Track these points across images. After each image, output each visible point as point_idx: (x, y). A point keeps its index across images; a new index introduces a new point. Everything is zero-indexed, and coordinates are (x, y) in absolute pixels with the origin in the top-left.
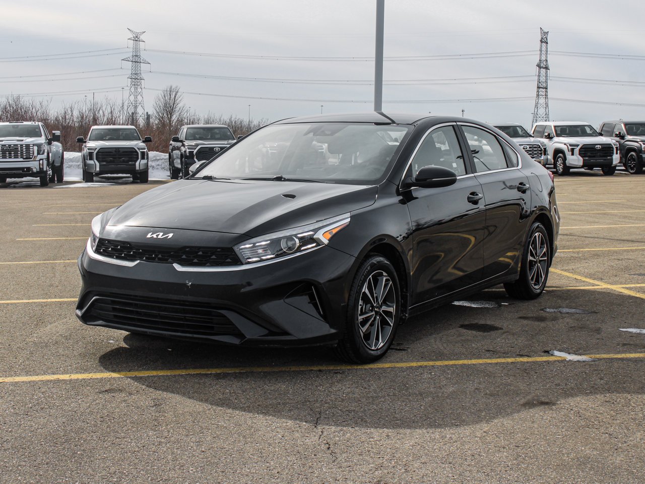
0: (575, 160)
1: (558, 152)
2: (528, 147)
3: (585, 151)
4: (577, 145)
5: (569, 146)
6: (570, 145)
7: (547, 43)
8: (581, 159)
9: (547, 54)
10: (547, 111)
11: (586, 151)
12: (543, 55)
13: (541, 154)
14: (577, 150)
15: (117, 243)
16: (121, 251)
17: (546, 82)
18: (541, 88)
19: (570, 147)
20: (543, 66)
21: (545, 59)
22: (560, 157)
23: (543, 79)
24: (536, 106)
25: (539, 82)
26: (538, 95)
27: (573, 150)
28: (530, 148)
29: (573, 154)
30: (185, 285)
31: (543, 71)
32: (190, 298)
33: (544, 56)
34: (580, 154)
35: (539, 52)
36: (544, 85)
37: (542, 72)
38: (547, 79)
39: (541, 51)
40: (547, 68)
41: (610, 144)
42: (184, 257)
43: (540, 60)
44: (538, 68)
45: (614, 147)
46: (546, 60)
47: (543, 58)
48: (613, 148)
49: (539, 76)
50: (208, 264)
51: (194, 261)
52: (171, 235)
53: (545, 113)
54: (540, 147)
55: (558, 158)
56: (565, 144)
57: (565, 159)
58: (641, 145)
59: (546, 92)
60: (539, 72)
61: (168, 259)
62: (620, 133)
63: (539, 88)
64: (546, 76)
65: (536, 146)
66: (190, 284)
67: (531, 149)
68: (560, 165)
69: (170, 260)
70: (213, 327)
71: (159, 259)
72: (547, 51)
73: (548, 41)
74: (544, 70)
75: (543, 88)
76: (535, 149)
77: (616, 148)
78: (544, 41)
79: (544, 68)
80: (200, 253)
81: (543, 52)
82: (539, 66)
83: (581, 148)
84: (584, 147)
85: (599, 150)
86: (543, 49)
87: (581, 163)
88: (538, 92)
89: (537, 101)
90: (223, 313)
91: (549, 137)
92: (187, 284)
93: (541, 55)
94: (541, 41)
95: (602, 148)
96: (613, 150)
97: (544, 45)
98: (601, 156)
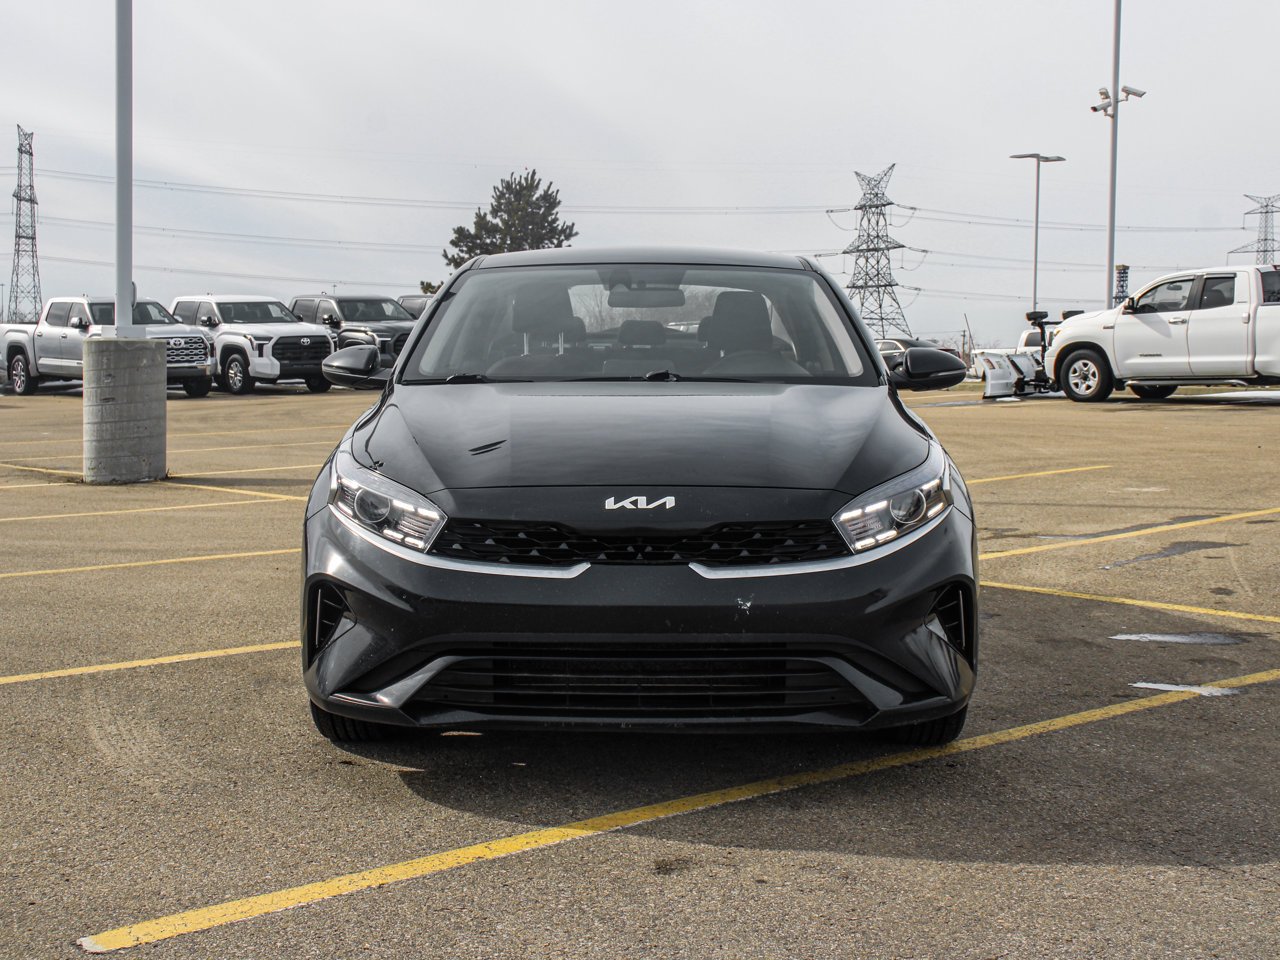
0: (266, 365)
1: (230, 350)
2: (182, 341)
3: (282, 349)
4: (269, 339)
5: (253, 340)
6: (257, 338)
7: (31, 154)
8: (277, 363)
9: (31, 174)
10: (37, 281)
11: (286, 348)
12: (23, 176)
13: (205, 354)
14: (268, 348)
15: (516, 528)
16: (528, 544)
17: (33, 227)
18: (24, 237)
19: (255, 342)
20: (25, 196)
21: (28, 184)
22: (234, 360)
23: (26, 221)
24: (15, 270)
25: (19, 226)
26: (18, 251)
27: (260, 348)
28: (186, 343)
29: (261, 355)
30: (736, 609)
31: (26, 206)
32: (746, 637)
33: (27, 179)
34: (273, 355)
35: (16, 171)
36: (29, 232)
37: (23, 208)
38: (33, 221)
39: (20, 167)
40: (32, 201)
41: (325, 336)
42: (715, 546)
43: (19, 186)
44: (15, 200)
45: (332, 341)
46: (32, 187)
47: (26, 182)
48: (329, 342)
49: (18, 215)
50: (775, 560)
51: (742, 554)
52: (670, 502)
53: (32, 284)
54: (203, 342)
55: (230, 364)
56: (245, 336)
57: (245, 363)
58: (372, 336)
59: (34, 245)
60: (19, 208)
61: (673, 555)
62: (331, 317)
63: (18, 236)
64: (33, 216)
65: (196, 340)
66: (749, 605)
67: (188, 346)
68: (236, 375)
69: (677, 557)
70: (784, 695)
71: (647, 556)
72: (31, 169)
73: (34, 152)
74: (28, 204)
75: (27, 238)
76: (195, 346)
77: (335, 342)
78: (25, 150)
79: (27, 201)
80: (757, 536)
81: (24, 170)
82: (18, 197)
83: (276, 344)
84: (280, 341)
85: (306, 347)
86: (24, 165)
87: (277, 372)
88: (17, 244)
89: (16, 261)
90: (827, 663)
91: (212, 324)
92: (741, 605)
93: (20, 175)
94: (20, 151)
95: (312, 343)
96: (329, 348)
97: (26, 157)
98: (312, 358)
